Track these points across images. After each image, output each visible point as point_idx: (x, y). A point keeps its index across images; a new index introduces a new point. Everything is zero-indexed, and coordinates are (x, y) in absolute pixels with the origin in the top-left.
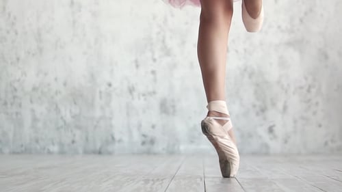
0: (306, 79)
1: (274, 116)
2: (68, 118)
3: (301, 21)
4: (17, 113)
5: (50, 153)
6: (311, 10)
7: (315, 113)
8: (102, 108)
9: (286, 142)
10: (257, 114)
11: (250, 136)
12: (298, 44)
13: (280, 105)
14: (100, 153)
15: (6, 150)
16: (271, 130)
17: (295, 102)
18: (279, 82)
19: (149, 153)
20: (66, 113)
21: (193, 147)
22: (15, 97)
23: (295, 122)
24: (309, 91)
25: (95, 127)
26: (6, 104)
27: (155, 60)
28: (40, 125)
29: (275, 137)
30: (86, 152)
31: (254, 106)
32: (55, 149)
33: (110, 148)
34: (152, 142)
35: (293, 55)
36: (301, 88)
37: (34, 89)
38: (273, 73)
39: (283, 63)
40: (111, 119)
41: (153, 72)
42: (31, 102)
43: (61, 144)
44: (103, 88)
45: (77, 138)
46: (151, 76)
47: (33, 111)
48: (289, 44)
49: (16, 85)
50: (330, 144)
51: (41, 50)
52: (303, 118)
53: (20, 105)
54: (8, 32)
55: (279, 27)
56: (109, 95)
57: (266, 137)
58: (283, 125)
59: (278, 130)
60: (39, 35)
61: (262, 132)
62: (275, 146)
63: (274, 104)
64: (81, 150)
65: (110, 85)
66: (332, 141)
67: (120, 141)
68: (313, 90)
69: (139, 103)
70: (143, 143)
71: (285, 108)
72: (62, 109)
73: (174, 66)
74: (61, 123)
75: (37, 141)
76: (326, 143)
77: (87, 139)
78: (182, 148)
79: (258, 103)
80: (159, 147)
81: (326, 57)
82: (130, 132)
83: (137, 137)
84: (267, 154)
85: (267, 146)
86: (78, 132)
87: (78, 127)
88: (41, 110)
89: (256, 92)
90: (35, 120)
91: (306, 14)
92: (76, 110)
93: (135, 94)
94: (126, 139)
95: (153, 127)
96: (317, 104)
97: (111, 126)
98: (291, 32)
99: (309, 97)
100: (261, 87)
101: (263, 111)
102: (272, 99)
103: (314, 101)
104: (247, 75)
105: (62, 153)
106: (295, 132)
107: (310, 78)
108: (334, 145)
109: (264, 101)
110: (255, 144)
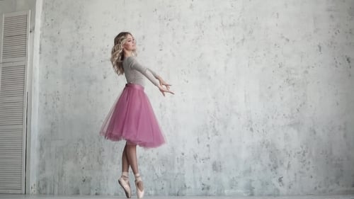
0: (302, 147)
1: (282, 171)
2: (160, 175)
3: (298, 110)
6: (304, 103)
7: (308, 169)
8: (179, 168)
9: (290, 187)
10: (272, 170)
11: (267, 184)
12: (296, 125)
13: (286, 165)
14: (178, 195)
16: (280, 180)
17: (295, 162)
18: (284, 150)
19: (206, 195)
20: (159, 171)
21: (232, 191)
23: (295, 175)
24: (304, 155)
25: (175, 179)
27: (209, 138)
29: (283, 184)
30: (170, 195)
31: (270, 165)
32: (152, 192)
33: (184, 192)
34: (208, 188)
35: (293, 132)
36: (299, 153)
38: (281, 144)
39: (287, 138)
40: (184, 174)
41: (208, 146)
43: (156, 190)
44: (179, 156)
45: (165, 186)
46: (207, 148)
48: (291, 125)
50: (318, 188)
52: (300, 172)
55: (284, 115)
56: (183, 160)
57: (277, 185)
58: (288, 176)
59: (285, 180)
61: (275, 181)
62: (283, 190)
63: (282, 164)
64: (167, 194)
65: (183, 154)
66: (319, 187)
67: (189, 188)
68: (307, 154)
69: (200, 165)
70: (203, 189)
71: (289, 166)
72: (156, 170)
73: (220, 142)
74: (156, 177)
76: (316, 188)
77: (170, 187)
78: (226, 191)
79: (272, 163)
80: (212, 192)
81: (315, 133)
82: (195, 183)
83: (199, 186)
84: (278, 195)
85: (278, 191)
86: (165, 183)
87: (165, 179)
89: (270, 156)
91: (301, 106)
92: (164, 170)
93: (198, 159)
94: (193, 186)
95: (209, 179)
96: (309, 163)
97: (184, 179)
98: (292, 117)
99: (304, 158)
100: (274, 153)
101: (275, 168)
102: (280, 161)
103: (307, 161)
104: (265, 146)
105: (156, 195)
106: (296, 181)
107: (305, 146)
108: (321, 189)
109: (276, 162)
110: (270, 190)
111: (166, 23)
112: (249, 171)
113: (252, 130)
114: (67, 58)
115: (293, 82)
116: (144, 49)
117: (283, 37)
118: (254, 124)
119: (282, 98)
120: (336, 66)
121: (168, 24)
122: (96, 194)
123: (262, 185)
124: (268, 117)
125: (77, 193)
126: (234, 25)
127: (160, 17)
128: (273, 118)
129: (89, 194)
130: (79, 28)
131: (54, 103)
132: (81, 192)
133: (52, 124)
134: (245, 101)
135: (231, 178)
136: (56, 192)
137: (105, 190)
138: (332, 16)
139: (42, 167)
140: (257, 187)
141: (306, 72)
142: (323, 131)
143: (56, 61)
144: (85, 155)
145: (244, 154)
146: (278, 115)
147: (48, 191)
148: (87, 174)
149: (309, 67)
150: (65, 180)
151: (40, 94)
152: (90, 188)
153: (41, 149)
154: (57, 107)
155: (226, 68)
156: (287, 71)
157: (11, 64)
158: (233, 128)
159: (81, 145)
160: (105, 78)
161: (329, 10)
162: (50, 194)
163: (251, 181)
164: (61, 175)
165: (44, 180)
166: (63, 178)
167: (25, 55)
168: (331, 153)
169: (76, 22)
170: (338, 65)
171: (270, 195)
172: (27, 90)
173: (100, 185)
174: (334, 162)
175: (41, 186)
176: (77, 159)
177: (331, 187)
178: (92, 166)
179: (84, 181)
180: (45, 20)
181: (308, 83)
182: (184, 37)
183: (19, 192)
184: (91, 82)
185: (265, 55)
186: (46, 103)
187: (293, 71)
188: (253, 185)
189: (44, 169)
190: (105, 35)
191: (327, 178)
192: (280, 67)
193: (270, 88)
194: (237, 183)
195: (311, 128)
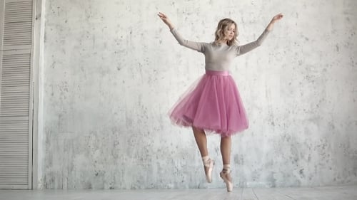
0: (321, 141)
1: (303, 163)
2: (180, 168)
3: (317, 106)
4: (149, 165)
5: (169, 188)
6: (323, 99)
7: (327, 161)
9: (310, 179)
10: (293, 162)
11: (289, 176)
12: (316, 120)
13: (306, 157)
14: (199, 188)
15: (143, 187)
16: (301, 172)
17: (315, 155)
18: (305, 143)
20: (178, 164)
21: (255, 183)
22: (147, 155)
23: (316, 167)
24: (323, 148)
25: (196, 172)
26: (142, 159)
28: (163, 172)
29: (304, 176)
30: (190, 188)
31: (291, 158)
32: (172, 186)
35: (313, 127)
36: (319, 146)
37: (159, 150)
38: (302, 138)
39: (307, 132)
42: (157, 158)
43: (175, 183)
45: (185, 179)
47: (158, 163)
48: (311, 120)
49: (148, 148)
50: (337, 179)
51: (162, 127)
52: (320, 164)
53: (151, 160)
54: (142, 117)
55: (304, 110)
57: (299, 176)
58: (308, 168)
59: (306, 172)
60: (161, 118)
61: (296, 173)
62: (304, 181)
63: (303, 157)
64: (187, 187)
68: (326, 147)
71: (309, 158)
72: (176, 162)
74: (175, 171)
75: (161, 182)
76: (335, 179)
77: (191, 180)
78: (248, 184)
81: (334, 127)
84: (299, 186)
85: (299, 182)
86: (185, 176)
87: (185, 173)
88: (163, 162)
89: (291, 149)
90: (160, 169)
91: (320, 101)
92: (184, 163)
94: (214, 179)
96: (329, 155)
98: (312, 112)
99: (323, 151)
100: (294, 146)
101: (296, 161)
102: (301, 154)
103: (327, 154)
104: (286, 139)
105: (176, 188)
106: (316, 173)
107: (324, 140)
108: (340, 180)
109: (296, 155)
110: (292, 181)
111: (184, 16)
112: (270, 164)
113: (273, 123)
114: (76, 47)
115: (312, 79)
116: (161, 42)
117: (302, 36)
118: (275, 119)
119: (302, 95)
120: (353, 66)
121: (186, 18)
122: (111, 188)
123: (284, 176)
124: (289, 112)
125: (89, 187)
126: (254, 22)
127: (178, 10)
128: (293, 112)
129: (103, 189)
130: (89, 17)
131: (62, 94)
132: (93, 186)
133: (60, 116)
134: (267, 96)
135: (253, 170)
136: (65, 187)
137: (121, 185)
138: (348, 19)
139: (49, 161)
140: (279, 178)
141: (325, 70)
142: (342, 125)
143: (64, 51)
144: (97, 148)
145: (266, 147)
146: (299, 110)
147: (56, 186)
148: (100, 167)
149: (327, 66)
150: (75, 174)
151: (46, 85)
152: (104, 182)
153: (47, 142)
154: (65, 98)
155: (246, 63)
156: (307, 69)
157: (14, 52)
158: (254, 122)
159: (93, 138)
160: (119, 69)
161: (345, 13)
162: (58, 189)
163: (273, 173)
164: (71, 168)
165: (51, 174)
166: (73, 172)
167: (31, 43)
168: (349, 147)
169: (86, 11)
170: (354, 64)
171: (291, 186)
172: (34, 79)
173: (114, 179)
174: (351, 155)
175: (48, 180)
176: (88, 152)
177: (349, 178)
178: (105, 160)
179: (97, 175)
180: (51, 8)
181: (326, 80)
182: (204, 32)
183: (26, 187)
184: (103, 73)
185: (285, 52)
186: (53, 94)
187: (312, 69)
188: (275, 177)
189: (51, 163)
190: (118, 26)
191: (345, 169)
192: (300, 64)
193: (290, 84)
194: (259, 175)
195: (329, 123)
